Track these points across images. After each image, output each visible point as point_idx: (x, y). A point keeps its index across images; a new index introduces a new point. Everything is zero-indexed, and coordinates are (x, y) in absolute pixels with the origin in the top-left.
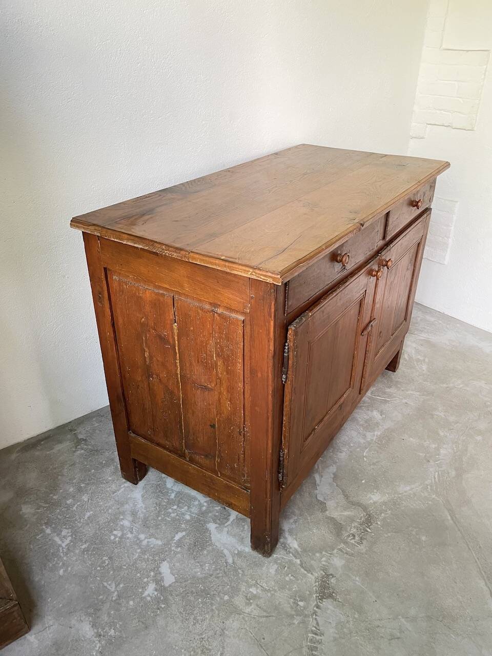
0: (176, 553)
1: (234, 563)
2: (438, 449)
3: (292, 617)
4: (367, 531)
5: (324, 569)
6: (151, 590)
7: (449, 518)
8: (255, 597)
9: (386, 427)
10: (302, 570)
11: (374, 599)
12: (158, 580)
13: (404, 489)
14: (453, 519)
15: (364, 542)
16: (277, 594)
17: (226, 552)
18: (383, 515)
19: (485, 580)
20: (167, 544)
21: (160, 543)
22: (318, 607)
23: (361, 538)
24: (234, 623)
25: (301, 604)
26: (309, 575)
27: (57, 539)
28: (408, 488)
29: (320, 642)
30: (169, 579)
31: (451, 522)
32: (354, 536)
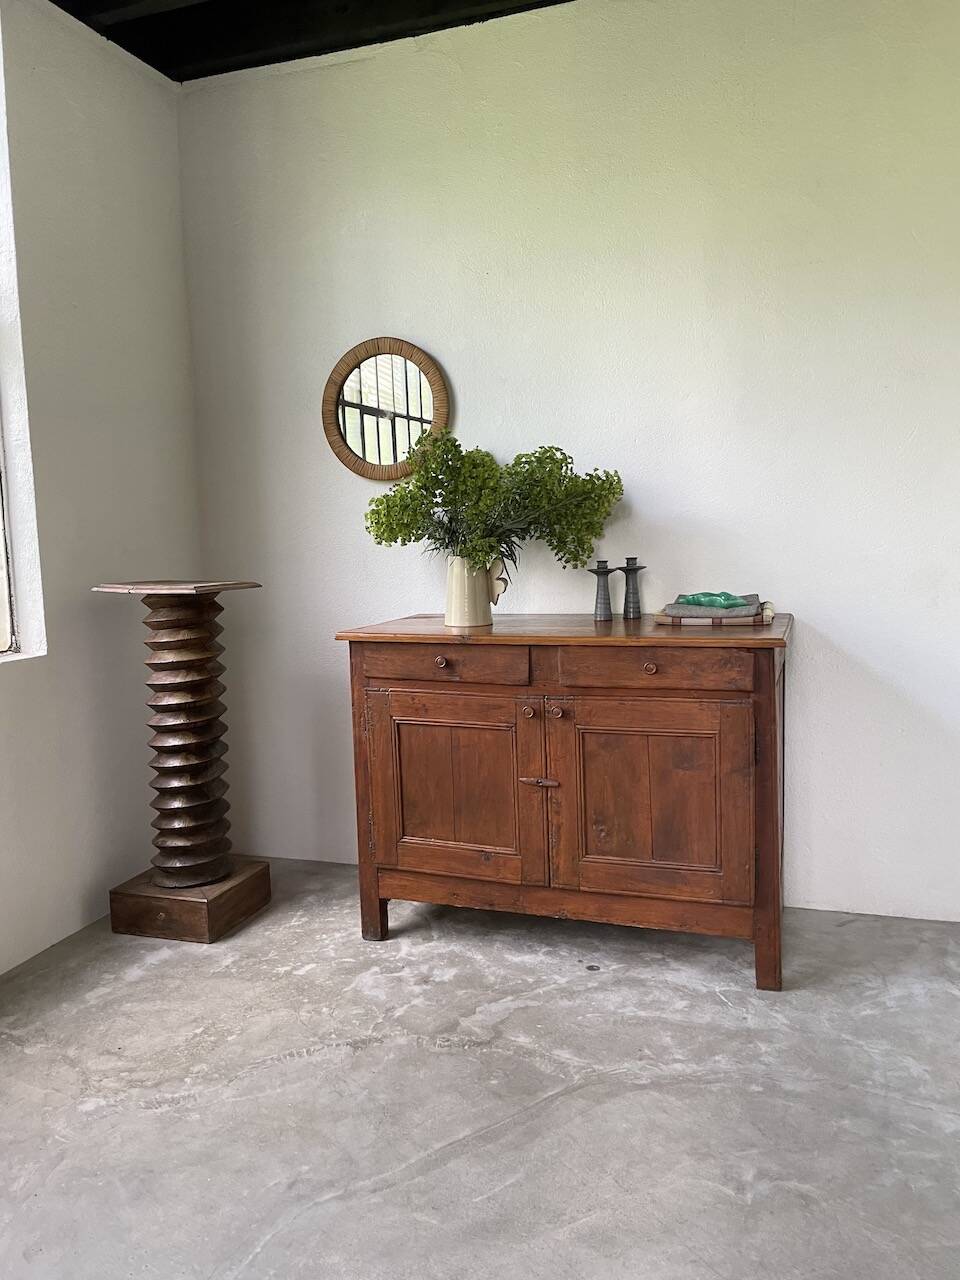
0: (331, 965)
1: (346, 992)
2: (676, 1061)
3: (315, 1035)
4: (464, 1046)
5: (385, 1036)
6: (282, 970)
7: (551, 1093)
8: (319, 1013)
9: (664, 1016)
10: (372, 1026)
11: (376, 1071)
12: (295, 969)
13: (564, 1055)
14: (552, 1096)
15: (446, 1048)
16: (332, 1021)
17: (353, 985)
18: (500, 1050)
19: (474, 1133)
20: (334, 959)
21: (333, 955)
22: (338, 1045)
23: (448, 1046)
24: (283, 1013)
25: (333, 1036)
26: (370, 1031)
27: (295, 919)
28: (568, 1056)
29: (300, 1056)
30: (301, 972)
31: (545, 1096)
32: (448, 1041)
